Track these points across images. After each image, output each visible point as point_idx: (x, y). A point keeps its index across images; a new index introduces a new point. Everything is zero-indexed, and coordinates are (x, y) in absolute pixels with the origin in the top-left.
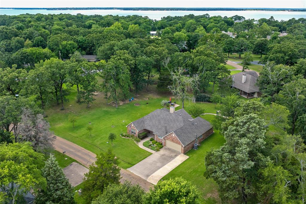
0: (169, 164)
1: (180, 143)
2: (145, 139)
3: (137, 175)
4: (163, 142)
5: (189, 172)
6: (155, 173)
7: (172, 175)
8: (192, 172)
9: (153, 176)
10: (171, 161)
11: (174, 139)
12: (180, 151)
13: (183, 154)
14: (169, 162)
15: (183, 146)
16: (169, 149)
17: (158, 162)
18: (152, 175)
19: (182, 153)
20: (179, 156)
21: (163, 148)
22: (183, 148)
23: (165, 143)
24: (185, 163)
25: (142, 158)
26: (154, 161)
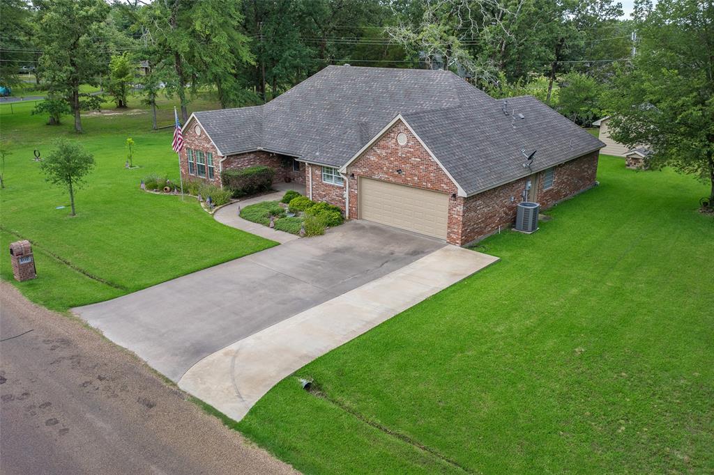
0: (369, 287)
1: (440, 178)
2: (255, 198)
3: (118, 343)
4: (346, 195)
5: (510, 330)
6: (258, 334)
7: (387, 345)
8: (530, 331)
9: (236, 355)
10: (385, 274)
11: (405, 160)
12: (441, 232)
13: (458, 247)
14: (375, 278)
15: (462, 193)
16: (377, 230)
17: (303, 278)
18: (233, 347)
19: (453, 242)
20: (438, 253)
21: (347, 225)
22: (460, 208)
23: (357, 199)
24: (477, 284)
25: (207, 261)
26: (277, 276)
